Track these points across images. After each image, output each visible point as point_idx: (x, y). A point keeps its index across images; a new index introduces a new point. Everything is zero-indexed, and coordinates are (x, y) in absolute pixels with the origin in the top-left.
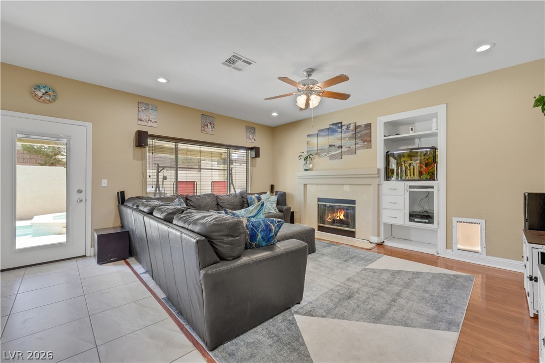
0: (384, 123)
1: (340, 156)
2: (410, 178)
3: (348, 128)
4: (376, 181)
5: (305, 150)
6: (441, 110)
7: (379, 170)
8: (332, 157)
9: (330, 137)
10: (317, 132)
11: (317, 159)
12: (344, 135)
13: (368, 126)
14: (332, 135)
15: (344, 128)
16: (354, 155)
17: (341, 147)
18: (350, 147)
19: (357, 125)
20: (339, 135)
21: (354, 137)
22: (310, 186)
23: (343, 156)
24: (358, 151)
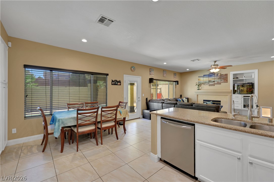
0: (233, 74)
1: (214, 85)
2: (243, 93)
3: (217, 75)
4: (230, 94)
5: (197, 82)
6: (256, 71)
7: (231, 90)
8: (210, 85)
9: (209, 78)
10: (203, 76)
11: (203, 86)
12: (215, 77)
13: (226, 75)
14: (210, 77)
15: (216, 75)
16: (220, 85)
17: (214, 82)
18: (218, 82)
19: (221, 74)
20: (214, 77)
21: (220, 78)
22: (200, 95)
23: (215, 85)
24: (221, 83)
